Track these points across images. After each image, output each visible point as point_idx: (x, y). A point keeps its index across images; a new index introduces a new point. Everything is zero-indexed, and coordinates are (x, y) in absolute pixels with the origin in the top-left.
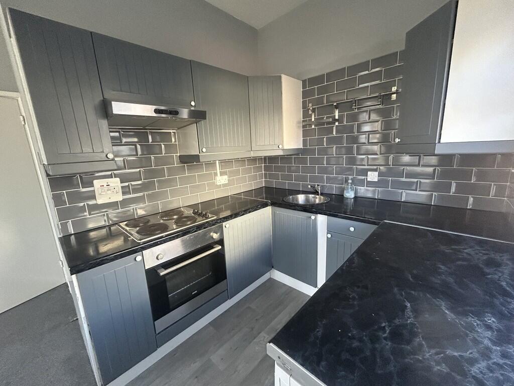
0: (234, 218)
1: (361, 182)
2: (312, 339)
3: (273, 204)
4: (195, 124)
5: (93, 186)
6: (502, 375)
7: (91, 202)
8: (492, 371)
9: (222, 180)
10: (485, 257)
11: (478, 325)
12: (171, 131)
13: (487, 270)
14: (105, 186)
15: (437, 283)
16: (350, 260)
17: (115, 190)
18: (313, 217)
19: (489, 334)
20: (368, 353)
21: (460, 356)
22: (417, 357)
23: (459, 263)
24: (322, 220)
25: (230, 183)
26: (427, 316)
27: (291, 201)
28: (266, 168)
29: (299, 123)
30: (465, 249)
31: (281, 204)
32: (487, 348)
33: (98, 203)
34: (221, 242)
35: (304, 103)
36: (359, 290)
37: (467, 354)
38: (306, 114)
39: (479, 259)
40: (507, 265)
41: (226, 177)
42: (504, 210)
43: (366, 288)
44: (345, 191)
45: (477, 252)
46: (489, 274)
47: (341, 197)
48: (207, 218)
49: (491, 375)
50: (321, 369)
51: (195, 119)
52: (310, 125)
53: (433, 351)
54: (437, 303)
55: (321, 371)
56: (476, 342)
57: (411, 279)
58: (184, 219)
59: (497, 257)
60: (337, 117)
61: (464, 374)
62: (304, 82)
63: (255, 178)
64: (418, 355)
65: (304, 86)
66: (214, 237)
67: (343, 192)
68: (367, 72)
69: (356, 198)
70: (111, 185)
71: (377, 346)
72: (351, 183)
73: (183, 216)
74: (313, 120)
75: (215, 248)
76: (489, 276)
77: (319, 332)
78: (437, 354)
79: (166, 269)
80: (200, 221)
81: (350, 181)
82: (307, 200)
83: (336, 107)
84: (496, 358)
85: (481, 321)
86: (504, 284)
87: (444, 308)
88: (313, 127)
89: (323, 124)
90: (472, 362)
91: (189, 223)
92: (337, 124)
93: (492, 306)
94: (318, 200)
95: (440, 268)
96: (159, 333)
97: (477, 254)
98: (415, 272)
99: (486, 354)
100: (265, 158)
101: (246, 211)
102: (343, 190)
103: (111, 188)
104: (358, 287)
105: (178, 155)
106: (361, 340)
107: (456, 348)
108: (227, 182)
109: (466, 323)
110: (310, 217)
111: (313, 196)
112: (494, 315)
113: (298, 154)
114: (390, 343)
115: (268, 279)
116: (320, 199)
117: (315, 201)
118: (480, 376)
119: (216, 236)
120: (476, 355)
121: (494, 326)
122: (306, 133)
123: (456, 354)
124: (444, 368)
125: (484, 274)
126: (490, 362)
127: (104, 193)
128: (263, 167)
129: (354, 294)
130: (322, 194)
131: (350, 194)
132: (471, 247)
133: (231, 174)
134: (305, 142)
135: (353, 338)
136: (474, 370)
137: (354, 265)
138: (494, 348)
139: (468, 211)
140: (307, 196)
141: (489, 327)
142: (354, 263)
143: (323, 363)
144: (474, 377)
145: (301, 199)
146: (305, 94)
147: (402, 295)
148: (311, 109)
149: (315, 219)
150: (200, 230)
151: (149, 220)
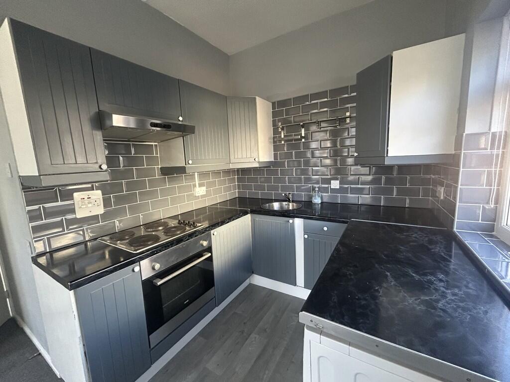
0: (221, 225)
1: (326, 190)
2: (332, 304)
3: (253, 212)
4: (182, 138)
5: (73, 199)
6: (455, 305)
7: (69, 217)
8: (449, 304)
9: (200, 191)
10: (427, 239)
11: (435, 280)
12: (153, 144)
13: (430, 247)
14: (86, 199)
15: (401, 258)
16: (337, 250)
17: (96, 203)
18: (291, 221)
19: (442, 284)
20: (373, 307)
21: (430, 299)
22: (404, 303)
23: (411, 244)
24: (298, 223)
25: (208, 193)
26: (402, 279)
27: (267, 208)
28: (239, 180)
29: (270, 139)
30: (412, 235)
31: (260, 211)
32: (444, 292)
33: (77, 217)
34: (209, 249)
35: (274, 122)
36: (352, 269)
37: (433, 297)
38: (276, 131)
39: (423, 240)
40: (441, 242)
41: (204, 188)
42: (430, 207)
43: (356, 267)
44: (313, 198)
45: (420, 235)
46: (432, 249)
47: (309, 204)
48: (195, 227)
49: (449, 306)
50: (346, 320)
51: (181, 133)
52: (280, 141)
53: (413, 299)
54: (406, 270)
55: (347, 322)
56: (436, 290)
57: (384, 258)
58: (173, 229)
59: (434, 238)
60: (303, 135)
61: (435, 308)
62: (273, 104)
63: (229, 189)
64: (405, 302)
65: (274, 108)
66: (204, 245)
67: (311, 198)
68: (326, 99)
69: (322, 203)
70: (93, 197)
71: (377, 301)
72: (318, 191)
73: (169, 227)
74: (283, 137)
75: (205, 255)
76: (433, 250)
77: (335, 299)
78: (416, 300)
79: (162, 279)
80: (189, 230)
81: (317, 189)
82: (281, 207)
83: (303, 126)
84: (450, 297)
85: (436, 278)
86: (443, 254)
87: (411, 273)
88: (283, 142)
89: (291, 140)
90: (437, 301)
91: (178, 233)
92: (303, 140)
93: (439, 268)
94: (291, 206)
95: (401, 248)
96: (153, 348)
97: (421, 237)
98: (385, 253)
99: (444, 296)
100: (238, 170)
101: (230, 219)
102: (311, 197)
103: (92, 201)
104: (351, 267)
105: (160, 167)
106: (366, 300)
107: (426, 295)
108: (205, 193)
109: (428, 280)
110: (289, 221)
111: (286, 203)
112: (442, 273)
113: (269, 167)
114: (385, 299)
115: (249, 285)
116: (293, 206)
117: (288, 207)
118: (444, 308)
119: (205, 243)
120: (439, 297)
121: (444, 279)
122: (276, 148)
123: (427, 298)
124: (423, 308)
125: (429, 249)
126: (447, 299)
127: (85, 206)
128: (236, 179)
129: (350, 272)
130: (293, 201)
131: (317, 200)
132: (416, 233)
133: (209, 185)
134: (275, 156)
135: (359, 299)
136: (440, 305)
137: (341, 253)
138: (447, 291)
139: (406, 209)
140: (281, 204)
141: (441, 280)
142: (340, 251)
143: (346, 317)
144: (441, 309)
145: (276, 206)
146: (275, 114)
147: (382, 268)
148: (281, 127)
149: (293, 222)
150: (192, 238)
151: (135, 233)
